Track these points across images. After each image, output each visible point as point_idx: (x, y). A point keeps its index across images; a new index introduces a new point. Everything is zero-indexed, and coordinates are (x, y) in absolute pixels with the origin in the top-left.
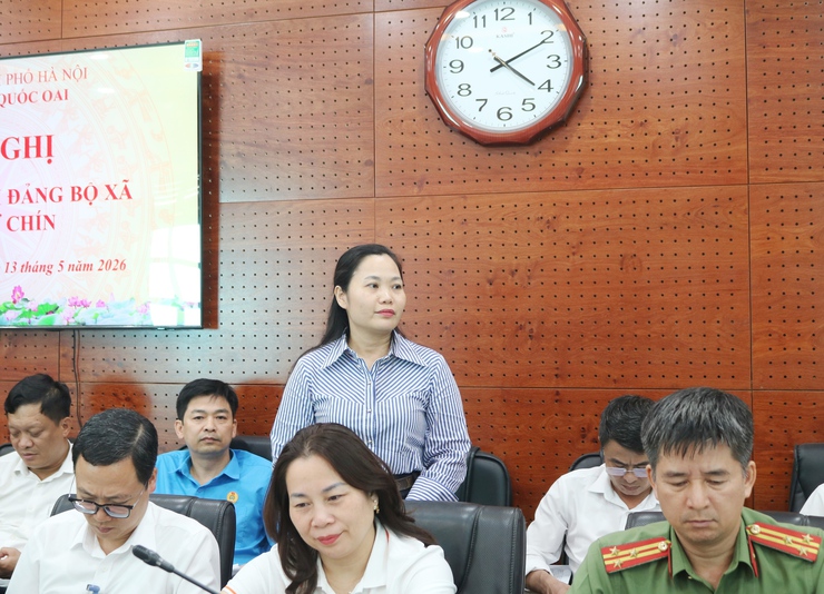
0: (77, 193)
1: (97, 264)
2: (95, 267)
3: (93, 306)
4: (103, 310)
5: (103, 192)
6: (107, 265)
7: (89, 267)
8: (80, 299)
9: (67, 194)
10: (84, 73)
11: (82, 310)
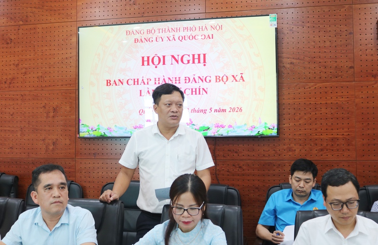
0: (218, 79)
1: (228, 110)
2: (227, 111)
3: (226, 127)
4: (231, 129)
5: (231, 79)
6: (233, 110)
7: (224, 111)
8: (220, 124)
9: (213, 79)
10: (221, 27)
11: (221, 129)
